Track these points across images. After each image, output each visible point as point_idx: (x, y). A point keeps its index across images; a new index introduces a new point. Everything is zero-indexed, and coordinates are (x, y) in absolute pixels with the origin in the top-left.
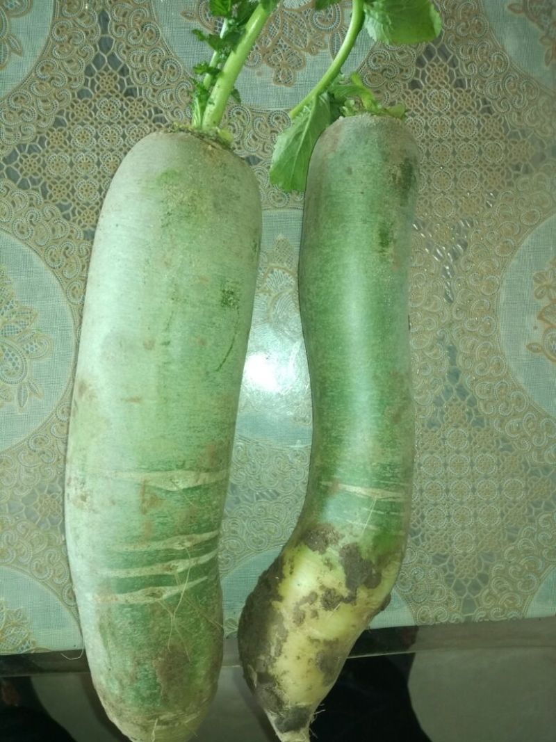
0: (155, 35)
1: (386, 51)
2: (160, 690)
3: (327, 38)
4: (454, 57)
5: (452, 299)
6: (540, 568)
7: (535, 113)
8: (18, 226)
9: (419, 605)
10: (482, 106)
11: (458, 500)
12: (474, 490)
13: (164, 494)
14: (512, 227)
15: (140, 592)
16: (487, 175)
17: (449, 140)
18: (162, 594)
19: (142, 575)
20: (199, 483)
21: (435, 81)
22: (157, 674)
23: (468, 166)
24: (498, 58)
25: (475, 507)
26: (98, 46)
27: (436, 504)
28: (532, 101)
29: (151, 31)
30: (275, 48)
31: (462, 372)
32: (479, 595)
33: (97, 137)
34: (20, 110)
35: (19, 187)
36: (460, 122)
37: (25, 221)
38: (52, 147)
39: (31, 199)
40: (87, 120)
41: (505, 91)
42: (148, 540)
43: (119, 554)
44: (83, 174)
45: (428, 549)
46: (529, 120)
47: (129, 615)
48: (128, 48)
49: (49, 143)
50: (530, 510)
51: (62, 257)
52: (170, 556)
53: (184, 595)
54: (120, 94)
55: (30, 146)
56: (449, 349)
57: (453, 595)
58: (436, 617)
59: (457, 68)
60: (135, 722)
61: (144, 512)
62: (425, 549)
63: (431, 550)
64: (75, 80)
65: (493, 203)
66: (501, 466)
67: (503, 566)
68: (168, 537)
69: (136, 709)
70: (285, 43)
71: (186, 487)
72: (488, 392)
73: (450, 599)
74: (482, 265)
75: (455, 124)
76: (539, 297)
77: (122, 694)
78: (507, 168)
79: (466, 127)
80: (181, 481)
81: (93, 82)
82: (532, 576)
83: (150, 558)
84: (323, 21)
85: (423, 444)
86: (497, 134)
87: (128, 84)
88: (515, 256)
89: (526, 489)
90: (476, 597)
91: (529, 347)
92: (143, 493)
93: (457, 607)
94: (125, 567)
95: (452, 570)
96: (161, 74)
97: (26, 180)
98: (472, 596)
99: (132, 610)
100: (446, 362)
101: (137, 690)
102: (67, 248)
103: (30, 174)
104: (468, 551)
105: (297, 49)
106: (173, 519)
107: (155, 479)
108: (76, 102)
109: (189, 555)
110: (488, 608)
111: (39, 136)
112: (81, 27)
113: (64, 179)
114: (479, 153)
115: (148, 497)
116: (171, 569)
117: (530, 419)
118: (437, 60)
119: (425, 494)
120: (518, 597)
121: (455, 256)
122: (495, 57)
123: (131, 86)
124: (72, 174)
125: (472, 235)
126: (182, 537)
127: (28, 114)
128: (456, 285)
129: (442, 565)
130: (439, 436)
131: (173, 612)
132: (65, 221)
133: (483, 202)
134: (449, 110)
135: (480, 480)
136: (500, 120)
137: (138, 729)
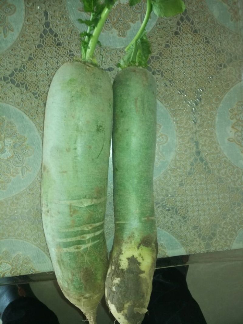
0: (67, 19)
1: (164, 20)
2: (83, 285)
3: (139, 16)
4: (193, 20)
5: (196, 122)
6: (236, 229)
7: (227, 42)
8: (17, 103)
9: (188, 246)
10: (205, 41)
11: (202, 204)
12: (208, 199)
13: (79, 209)
14: (220, 91)
15: (72, 247)
16: (208, 69)
17: (192, 56)
18: (81, 248)
19: (72, 240)
20: (93, 203)
21: (185, 31)
22: (81, 279)
23: (200, 66)
24: (211, 20)
25: (209, 206)
26: (44, 26)
27: (193, 206)
28: (226, 37)
29: (66, 18)
30: (118, 21)
31: (201, 152)
32: (212, 241)
33: (46, 64)
34: (14, 54)
35: (16, 86)
36: (196, 48)
37: (19, 101)
38: (29, 69)
39: (21, 91)
40: (42, 57)
41: (215, 33)
42: (74, 227)
43: (63, 233)
44: (42, 79)
45: (191, 224)
46: (225, 45)
47: (68, 256)
48: (57, 25)
49: (27, 68)
50: (232, 206)
51: (35, 114)
52: (83, 233)
53: (90, 248)
54: (55, 45)
55: (19, 69)
56: (196, 142)
57: (202, 242)
58: (195, 251)
59: (194, 25)
60: (74, 298)
61: (71, 216)
62: (190, 224)
63: (192, 224)
64: (36, 40)
65: (211, 81)
66: (219, 189)
67: (221, 229)
68: (81, 225)
69: (74, 293)
70: (121, 19)
71: (87, 205)
72: (212, 159)
73: (200, 243)
74: (208, 107)
75: (194, 49)
76: (232, 119)
77: (69, 287)
78: (216, 66)
79: (199, 49)
80: (85, 203)
81: (43, 41)
82: (233, 232)
83: (75, 234)
84: (137, 9)
85: (187, 182)
86: (212, 52)
87: (58, 41)
88: (222, 102)
89: (230, 198)
90: (211, 242)
91: (229, 140)
92: (70, 209)
93: (203, 246)
94: (65, 238)
95: (200, 232)
96: (71, 36)
97: (19, 83)
98: (209, 242)
99: (70, 255)
100: (195, 148)
101: (74, 286)
102: (37, 110)
103: (20, 81)
104: (207, 224)
105: (127, 21)
106: (83, 218)
107: (74, 203)
108: (37, 50)
109: (91, 232)
110: (216, 246)
111: (22, 65)
112: (36, 18)
113: (34, 82)
114: (204, 60)
115: (72, 210)
116: (84, 238)
117: (230, 169)
118: (185, 22)
119: (188, 202)
120: (228, 241)
121: (197, 104)
122: (209, 19)
123: (59, 42)
124: (37, 80)
125: (203, 95)
126: (87, 225)
127: (18, 56)
128: (197, 116)
129: (196, 230)
130: (193, 178)
131: (86, 254)
132: (36, 100)
133: (207, 81)
134: (191, 43)
135: (210, 195)
136: (213, 46)
137: (76, 301)
